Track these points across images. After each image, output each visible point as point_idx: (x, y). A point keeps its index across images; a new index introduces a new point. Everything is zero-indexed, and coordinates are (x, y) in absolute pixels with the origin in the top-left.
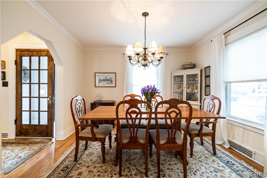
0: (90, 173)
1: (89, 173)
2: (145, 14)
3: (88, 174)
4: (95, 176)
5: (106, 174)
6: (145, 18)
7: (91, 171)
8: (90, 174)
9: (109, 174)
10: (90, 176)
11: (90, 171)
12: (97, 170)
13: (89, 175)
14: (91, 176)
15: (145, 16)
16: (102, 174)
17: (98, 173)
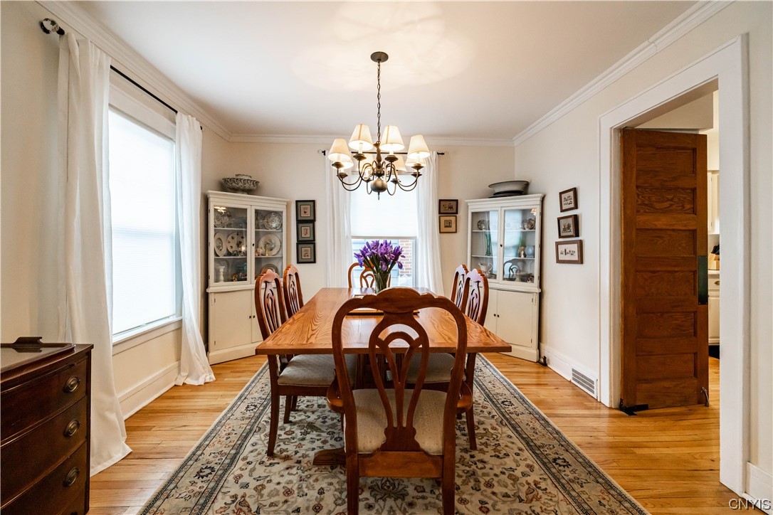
0: (489, 506)
1: (491, 508)
2: (379, 57)
3: (494, 509)
4: (494, 493)
5: (480, 472)
6: (379, 66)
7: (480, 505)
8: (493, 506)
9: (477, 467)
10: (499, 503)
11: (480, 509)
12: (471, 494)
13: (497, 507)
14: (498, 500)
15: (379, 60)
16: (481, 480)
17: (483, 488)
